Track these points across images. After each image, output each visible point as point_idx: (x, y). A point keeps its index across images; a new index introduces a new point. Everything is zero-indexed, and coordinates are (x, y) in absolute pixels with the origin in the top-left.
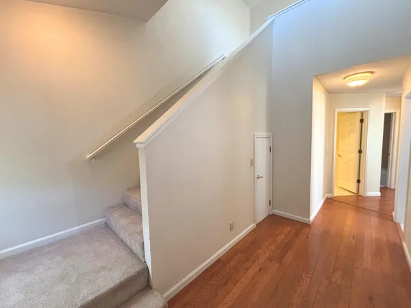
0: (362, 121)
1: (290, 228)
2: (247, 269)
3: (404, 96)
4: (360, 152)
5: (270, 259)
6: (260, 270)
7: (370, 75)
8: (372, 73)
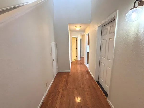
0: (77, 40)
1: (65, 76)
2: (57, 99)
3: (86, 34)
4: (77, 49)
5: (63, 90)
6: (62, 96)
7: (80, 27)
8: (81, 27)
